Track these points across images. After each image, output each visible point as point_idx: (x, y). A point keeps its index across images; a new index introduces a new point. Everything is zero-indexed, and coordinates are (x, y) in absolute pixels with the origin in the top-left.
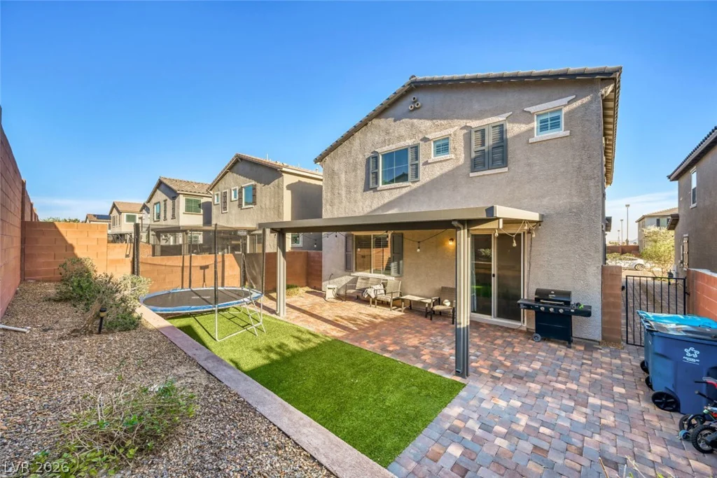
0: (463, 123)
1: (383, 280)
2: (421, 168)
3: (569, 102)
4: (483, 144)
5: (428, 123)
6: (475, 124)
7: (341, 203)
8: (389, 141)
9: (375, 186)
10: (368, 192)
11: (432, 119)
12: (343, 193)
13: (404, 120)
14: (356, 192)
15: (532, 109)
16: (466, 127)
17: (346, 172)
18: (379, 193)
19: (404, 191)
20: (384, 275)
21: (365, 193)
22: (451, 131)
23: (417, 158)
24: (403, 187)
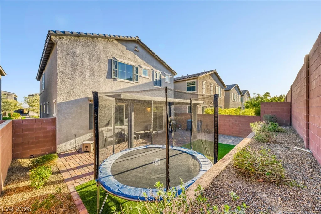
0: (152, 68)
1: (121, 128)
2: (139, 78)
3: (170, 75)
4: (157, 78)
5: (141, 60)
6: (155, 70)
7: (84, 80)
8: (124, 57)
9: (115, 77)
10: (110, 79)
11: (143, 60)
12: (87, 73)
13: (131, 52)
14: (100, 77)
15: (166, 73)
16: (152, 69)
17: (90, 60)
18: (118, 82)
19: (131, 85)
20: (120, 126)
21: (107, 79)
22: (149, 68)
23: (137, 73)
24: (131, 83)
